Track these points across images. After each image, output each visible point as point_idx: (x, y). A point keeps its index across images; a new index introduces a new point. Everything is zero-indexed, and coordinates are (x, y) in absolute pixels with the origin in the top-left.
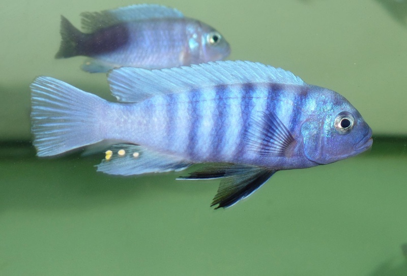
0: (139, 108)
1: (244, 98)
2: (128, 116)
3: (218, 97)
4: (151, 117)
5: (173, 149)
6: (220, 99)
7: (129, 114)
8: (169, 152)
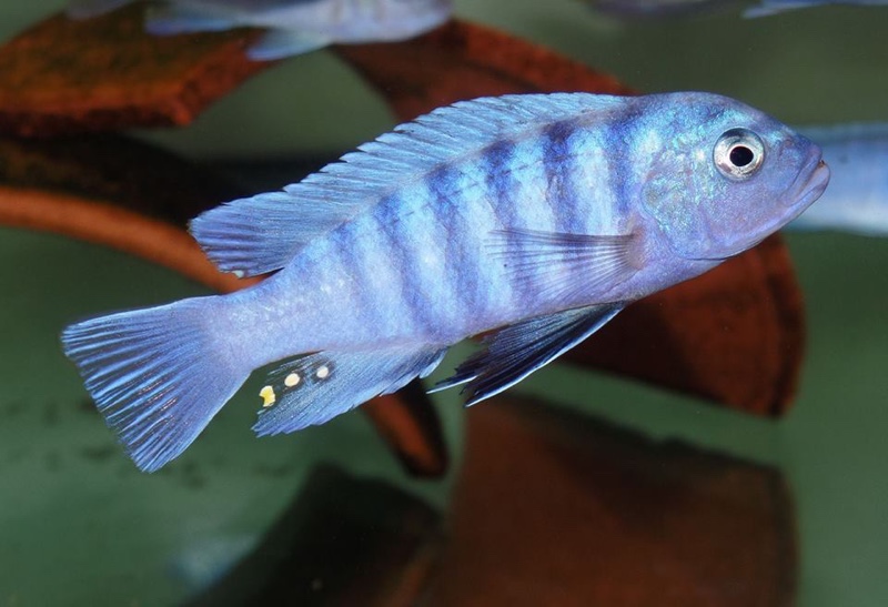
0: (288, 280)
1: (490, 179)
2: (272, 304)
3: (435, 198)
4: (317, 288)
5: (390, 333)
6: (442, 199)
7: (273, 299)
8: (384, 343)
